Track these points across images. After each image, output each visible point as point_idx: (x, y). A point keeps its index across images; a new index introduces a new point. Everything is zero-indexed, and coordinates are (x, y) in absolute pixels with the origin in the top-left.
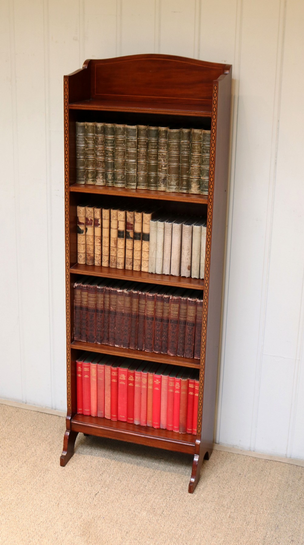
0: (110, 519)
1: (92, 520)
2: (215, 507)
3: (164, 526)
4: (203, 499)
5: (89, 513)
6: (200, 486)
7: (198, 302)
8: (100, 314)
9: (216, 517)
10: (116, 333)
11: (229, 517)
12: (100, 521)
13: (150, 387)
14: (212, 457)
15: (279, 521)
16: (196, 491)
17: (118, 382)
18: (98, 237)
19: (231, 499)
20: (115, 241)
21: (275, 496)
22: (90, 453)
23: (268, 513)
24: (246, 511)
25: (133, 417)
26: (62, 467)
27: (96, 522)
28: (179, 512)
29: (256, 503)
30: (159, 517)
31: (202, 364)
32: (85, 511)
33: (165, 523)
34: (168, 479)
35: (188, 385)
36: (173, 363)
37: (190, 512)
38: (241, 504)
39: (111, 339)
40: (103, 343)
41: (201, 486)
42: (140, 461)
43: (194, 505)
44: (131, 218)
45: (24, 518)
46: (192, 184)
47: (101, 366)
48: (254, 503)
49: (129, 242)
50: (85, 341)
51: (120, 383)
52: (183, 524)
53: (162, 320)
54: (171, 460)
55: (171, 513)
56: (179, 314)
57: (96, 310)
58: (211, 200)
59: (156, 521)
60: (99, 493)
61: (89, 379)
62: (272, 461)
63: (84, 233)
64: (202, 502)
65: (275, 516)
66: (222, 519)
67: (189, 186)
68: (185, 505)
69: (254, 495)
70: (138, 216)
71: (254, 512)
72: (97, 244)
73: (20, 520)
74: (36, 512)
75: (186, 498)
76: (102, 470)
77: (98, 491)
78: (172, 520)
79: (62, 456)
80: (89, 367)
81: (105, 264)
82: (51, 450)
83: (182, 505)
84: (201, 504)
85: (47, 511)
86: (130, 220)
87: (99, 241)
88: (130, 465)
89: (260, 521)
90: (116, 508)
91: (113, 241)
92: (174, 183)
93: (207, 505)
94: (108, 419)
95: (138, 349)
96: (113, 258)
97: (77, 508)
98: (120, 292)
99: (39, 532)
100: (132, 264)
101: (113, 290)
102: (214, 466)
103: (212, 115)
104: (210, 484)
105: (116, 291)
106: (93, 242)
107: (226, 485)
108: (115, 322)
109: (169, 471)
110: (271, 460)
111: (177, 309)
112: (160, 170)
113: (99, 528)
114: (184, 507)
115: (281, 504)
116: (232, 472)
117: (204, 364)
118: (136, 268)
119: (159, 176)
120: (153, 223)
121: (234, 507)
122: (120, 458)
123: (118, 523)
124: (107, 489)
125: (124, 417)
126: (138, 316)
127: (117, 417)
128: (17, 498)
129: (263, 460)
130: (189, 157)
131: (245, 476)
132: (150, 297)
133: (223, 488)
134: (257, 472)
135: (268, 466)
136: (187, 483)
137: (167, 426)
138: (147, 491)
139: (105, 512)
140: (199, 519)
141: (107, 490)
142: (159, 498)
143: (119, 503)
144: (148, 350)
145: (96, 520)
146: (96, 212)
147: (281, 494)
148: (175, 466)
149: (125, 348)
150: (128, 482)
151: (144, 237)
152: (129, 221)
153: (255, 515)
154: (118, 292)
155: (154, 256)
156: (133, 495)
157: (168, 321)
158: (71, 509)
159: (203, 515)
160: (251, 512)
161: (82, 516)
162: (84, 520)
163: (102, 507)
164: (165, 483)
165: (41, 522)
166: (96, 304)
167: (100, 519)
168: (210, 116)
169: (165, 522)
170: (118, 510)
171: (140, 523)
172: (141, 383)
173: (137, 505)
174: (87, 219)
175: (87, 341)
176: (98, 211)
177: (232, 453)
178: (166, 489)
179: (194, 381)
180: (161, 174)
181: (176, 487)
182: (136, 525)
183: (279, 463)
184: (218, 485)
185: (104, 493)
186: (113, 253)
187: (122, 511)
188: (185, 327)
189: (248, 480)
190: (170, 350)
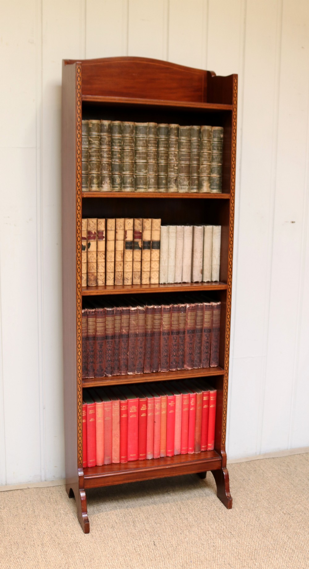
7: (214, 305)
8: (110, 340)
10: (129, 359)
13: (164, 412)
17: (127, 418)
18: (102, 252)
20: (122, 254)
25: (145, 452)
35: (203, 398)
39: (123, 367)
40: (114, 374)
44: (140, 225)
46: (204, 183)
47: (108, 403)
49: (137, 253)
50: (93, 377)
51: (131, 417)
53: (178, 333)
56: (195, 323)
57: (106, 337)
58: (233, 194)
61: (95, 422)
63: (86, 250)
67: (200, 186)
70: (148, 222)
72: (101, 260)
80: (95, 408)
81: (110, 282)
86: (138, 228)
87: (104, 256)
91: (119, 255)
92: (186, 183)
94: (118, 463)
95: (154, 371)
96: (120, 273)
98: (134, 310)
100: (140, 278)
101: (126, 310)
103: (232, 109)
105: (129, 310)
106: (96, 258)
108: (128, 346)
111: (193, 317)
112: (172, 170)
118: (146, 281)
119: (170, 177)
120: (164, 228)
125: (135, 455)
126: (153, 334)
127: (127, 458)
130: (199, 155)
132: (168, 309)
137: (181, 450)
144: (165, 369)
146: (100, 223)
149: (139, 373)
151: (155, 245)
152: (137, 230)
154: (131, 310)
155: (166, 264)
157: (184, 332)
166: (105, 330)
172: (154, 410)
174: (89, 233)
175: (94, 376)
176: (102, 221)
179: (209, 392)
180: (173, 174)
186: (119, 269)
188: (201, 335)
190: (188, 363)
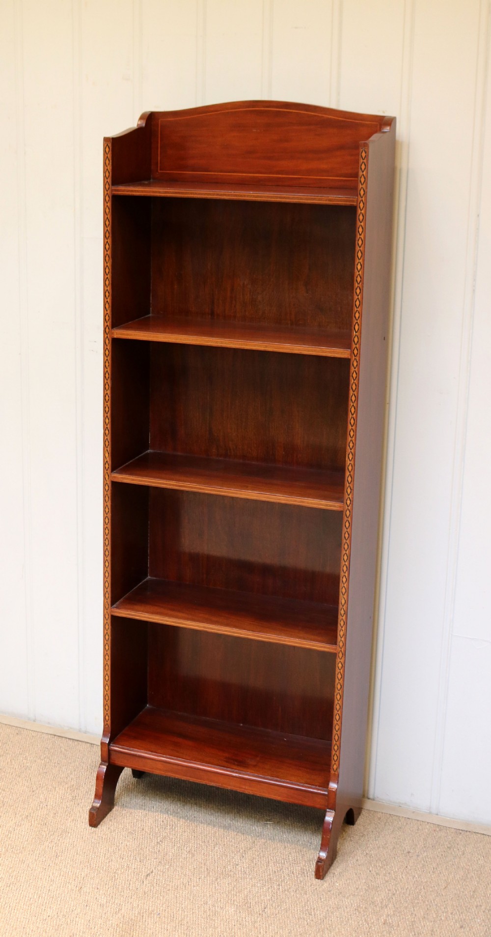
0: (171, 916)
1: (137, 917)
2: (360, 906)
3: (266, 932)
4: (338, 891)
5: (133, 905)
6: (334, 869)
9: (361, 922)
11: (384, 924)
12: (153, 920)
14: (360, 821)
15: (474, 933)
16: (328, 878)
19: (389, 893)
21: (470, 891)
22: (142, 807)
23: (456, 920)
24: (415, 915)
26: (90, 828)
27: (145, 921)
28: (294, 910)
29: (434, 902)
30: (258, 917)
31: (341, 644)
32: (126, 902)
33: (268, 928)
34: (277, 854)
36: (289, 641)
37: (314, 912)
38: (407, 902)
41: (337, 869)
42: (230, 824)
43: (321, 900)
45: (19, 908)
48: (431, 902)
52: (300, 932)
54: (285, 823)
55: (279, 912)
58: (356, 352)
59: (251, 924)
60: (153, 873)
62: (470, 832)
64: (336, 896)
65: (468, 925)
66: (371, 926)
68: (306, 899)
69: (431, 887)
71: (429, 917)
73: (13, 911)
74: (40, 900)
75: (308, 888)
76: (160, 835)
77: (151, 870)
78: (280, 923)
79: (93, 808)
82: (74, 798)
83: (299, 899)
84: (334, 899)
85: (59, 899)
88: (210, 829)
89: (440, 933)
90: (181, 899)
93: (345, 901)
97: (112, 897)
99: (44, 933)
102: (362, 836)
103: (357, 203)
104: (352, 867)
107: (382, 869)
109: (280, 841)
110: (467, 831)
113: (149, 930)
114: (304, 903)
115: (481, 906)
116: (394, 848)
117: (345, 644)
121: (394, 906)
122: (195, 817)
123: (184, 925)
124: (167, 867)
128: (10, 876)
129: (453, 830)
131: (418, 856)
133: (377, 874)
134: (439, 850)
135: (461, 841)
136: (311, 862)
138: (238, 873)
139: (161, 905)
140: (329, 924)
141: (168, 870)
142: (259, 885)
143: (187, 891)
145: (144, 917)
147: (481, 889)
148: (291, 833)
150: (206, 857)
153: (431, 922)
156: (214, 879)
158: (103, 897)
159: (337, 917)
160: (425, 917)
161: (121, 910)
162: (124, 916)
163: (157, 895)
164: (271, 860)
165: (49, 916)
167: (152, 915)
168: (355, 204)
169: (267, 926)
170: (185, 902)
171: (222, 925)
173: (219, 895)
177: (397, 816)
178: (272, 870)
181: (292, 868)
182: (215, 928)
183: (482, 836)
184: (368, 869)
185: (161, 873)
187: (193, 905)
189: (423, 862)
